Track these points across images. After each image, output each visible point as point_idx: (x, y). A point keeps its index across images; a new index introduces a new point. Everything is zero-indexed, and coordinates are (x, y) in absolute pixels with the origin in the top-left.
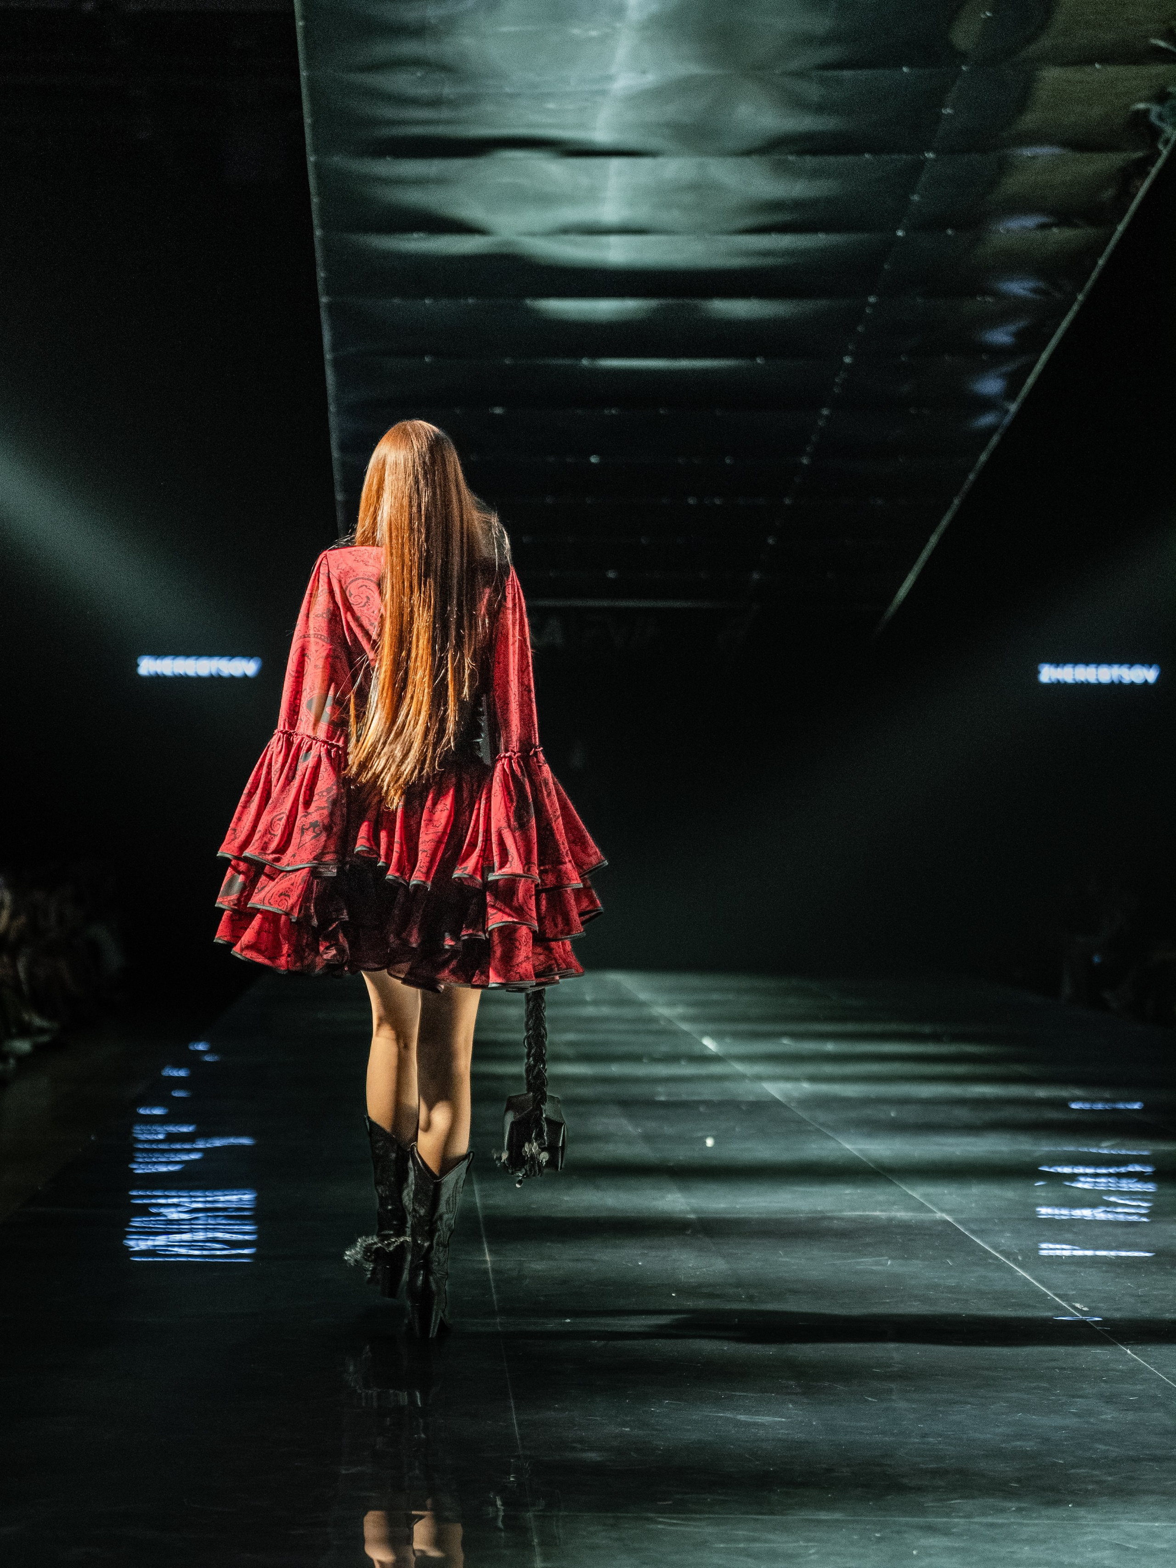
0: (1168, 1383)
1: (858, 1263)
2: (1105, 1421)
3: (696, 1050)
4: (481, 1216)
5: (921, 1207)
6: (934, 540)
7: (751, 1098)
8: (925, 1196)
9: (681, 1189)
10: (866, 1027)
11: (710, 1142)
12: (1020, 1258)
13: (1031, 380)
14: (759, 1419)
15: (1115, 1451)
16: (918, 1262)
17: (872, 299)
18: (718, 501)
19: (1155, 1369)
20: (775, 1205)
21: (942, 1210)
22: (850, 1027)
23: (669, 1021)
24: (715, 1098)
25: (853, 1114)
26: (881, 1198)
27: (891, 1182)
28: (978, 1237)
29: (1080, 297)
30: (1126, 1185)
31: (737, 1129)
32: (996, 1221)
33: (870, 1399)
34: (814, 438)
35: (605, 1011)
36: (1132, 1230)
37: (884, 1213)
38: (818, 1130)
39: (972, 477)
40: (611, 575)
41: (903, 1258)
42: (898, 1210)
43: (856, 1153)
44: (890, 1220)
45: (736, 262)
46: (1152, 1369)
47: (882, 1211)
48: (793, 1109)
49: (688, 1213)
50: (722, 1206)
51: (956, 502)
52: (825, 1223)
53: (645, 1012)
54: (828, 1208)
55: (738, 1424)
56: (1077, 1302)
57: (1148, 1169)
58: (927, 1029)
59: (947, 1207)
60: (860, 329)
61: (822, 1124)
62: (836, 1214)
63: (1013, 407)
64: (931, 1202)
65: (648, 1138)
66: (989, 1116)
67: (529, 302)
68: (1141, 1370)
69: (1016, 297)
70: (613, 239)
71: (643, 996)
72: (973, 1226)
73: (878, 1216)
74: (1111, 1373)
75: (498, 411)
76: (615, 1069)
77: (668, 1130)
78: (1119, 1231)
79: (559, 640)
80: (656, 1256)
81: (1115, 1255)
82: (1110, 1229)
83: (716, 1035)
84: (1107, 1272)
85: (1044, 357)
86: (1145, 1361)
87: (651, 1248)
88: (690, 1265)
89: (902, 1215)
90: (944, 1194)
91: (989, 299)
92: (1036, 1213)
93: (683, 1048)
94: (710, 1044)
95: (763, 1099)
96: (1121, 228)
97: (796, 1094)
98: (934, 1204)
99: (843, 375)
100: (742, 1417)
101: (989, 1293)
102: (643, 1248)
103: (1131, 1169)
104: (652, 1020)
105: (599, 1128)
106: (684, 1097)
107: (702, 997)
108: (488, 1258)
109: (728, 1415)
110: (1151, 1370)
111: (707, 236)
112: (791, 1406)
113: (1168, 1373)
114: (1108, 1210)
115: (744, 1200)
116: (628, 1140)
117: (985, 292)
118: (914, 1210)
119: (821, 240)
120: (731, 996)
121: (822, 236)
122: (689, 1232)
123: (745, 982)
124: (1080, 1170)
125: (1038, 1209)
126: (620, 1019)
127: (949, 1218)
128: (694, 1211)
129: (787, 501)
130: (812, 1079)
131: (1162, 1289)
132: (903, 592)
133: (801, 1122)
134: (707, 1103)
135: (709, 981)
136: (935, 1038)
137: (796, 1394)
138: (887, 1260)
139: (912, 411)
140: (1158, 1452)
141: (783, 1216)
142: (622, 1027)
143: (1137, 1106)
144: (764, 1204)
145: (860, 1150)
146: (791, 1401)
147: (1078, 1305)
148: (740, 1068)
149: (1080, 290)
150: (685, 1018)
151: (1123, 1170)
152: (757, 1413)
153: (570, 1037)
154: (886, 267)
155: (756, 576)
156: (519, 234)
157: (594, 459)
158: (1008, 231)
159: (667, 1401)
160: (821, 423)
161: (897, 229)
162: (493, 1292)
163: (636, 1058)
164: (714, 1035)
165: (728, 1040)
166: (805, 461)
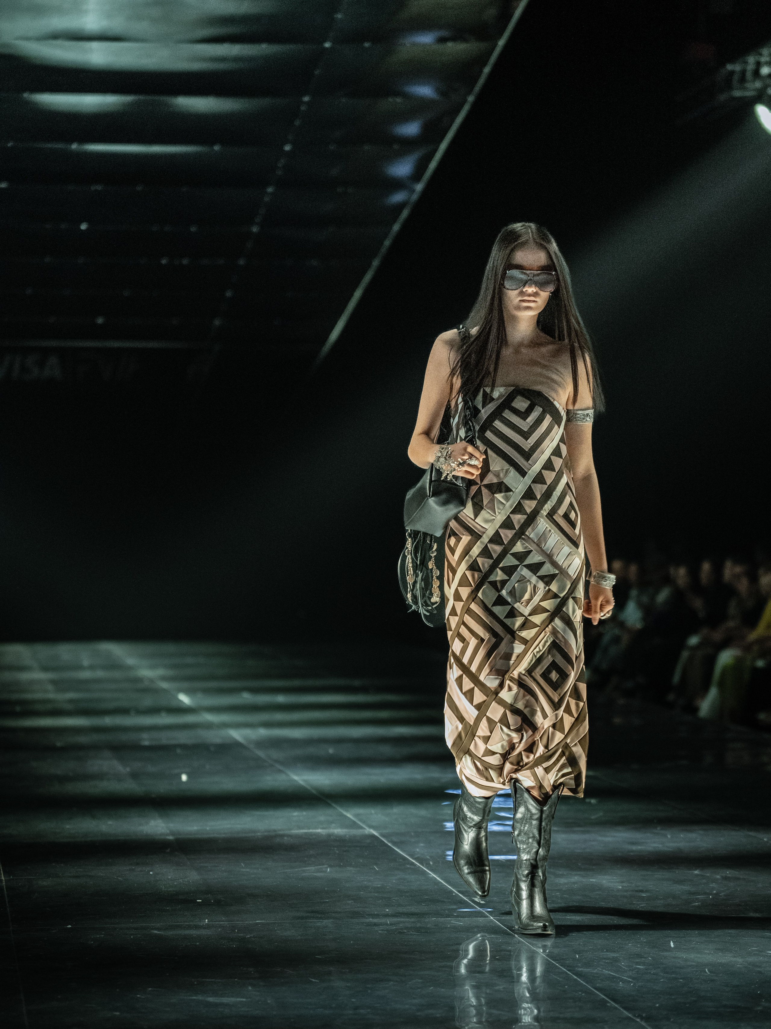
0: (547, 960)
1: (304, 871)
2: (498, 991)
3: (174, 704)
5: (354, 825)
6: (358, 294)
7: (218, 741)
8: (356, 816)
9: (161, 817)
10: (310, 682)
11: (184, 778)
12: (431, 863)
13: (433, 165)
14: (225, 1000)
16: (351, 868)
17: (306, 99)
18: (185, 262)
20: (239, 826)
21: (371, 827)
22: (297, 683)
23: (151, 681)
24: (189, 742)
25: (299, 752)
26: (322, 818)
27: (329, 805)
28: (398, 848)
29: (471, 99)
31: (208, 767)
32: (412, 834)
33: (313, 980)
34: (261, 211)
35: (100, 674)
37: (324, 830)
38: (272, 766)
39: (387, 243)
40: (100, 321)
41: (340, 866)
42: (335, 828)
43: (302, 783)
44: (329, 835)
45: (196, 66)
47: (323, 828)
48: (251, 749)
49: (167, 835)
50: (195, 828)
51: (376, 263)
52: (278, 840)
53: (132, 674)
54: (279, 828)
55: (208, 1004)
58: (357, 683)
59: (374, 824)
60: (297, 123)
61: (275, 761)
62: (287, 832)
63: (419, 187)
64: (361, 820)
65: (135, 776)
66: (406, 751)
67: (25, 95)
68: (526, 949)
69: (423, 98)
70: (95, 45)
71: (130, 661)
72: (395, 839)
73: (319, 833)
74: (503, 953)
75: (3, 185)
76: (108, 721)
77: (151, 768)
79: (57, 373)
80: (141, 871)
81: (504, 859)
82: (501, 838)
83: (190, 692)
84: (499, 872)
85: (443, 146)
86: (529, 943)
87: (137, 864)
88: (170, 877)
89: (338, 831)
90: (371, 814)
91: (399, 100)
92: (444, 827)
93: (163, 703)
94: (184, 699)
95: (228, 742)
96: (501, 43)
97: (255, 738)
98: (364, 822)
99: (284, 160)
100: (211, 999)
101: (407, 892)
102: (131, 864)
104: (138, 680)
105: (96, 768)
106: (164, 742)
107: (178, 661)
108: (3, 878)
109: (200, 998)
110: (534, 949)
111: (172, 44)
112: (250, 988)
114: (499, 823)
115: (212, 823)
116: (119, 778)
117: (396, 94)
118: (347, 827)
119: (263, 49)
120: (201, 660)
121: (264, 46)
122: (168, 850)
123: (213, 648)
125: (445, 824)
126: (111, 681)
127: (375, 833)
128: (172, 833)
129: (242, 262)
130: (267, 725)
132: (334, 335)
133: (258, 759)
134: (184, 747)
135: (183, 648)
136: (363, 690)
137: (253, 978)
138: (327, 868)
139: (340, 190)
141: (244, 835)
144: (229, 826)
145: (304, 781)
146: (251, 984)
148: (210, 717)
149: (470, 92)
150: (164, 678)
153: (71, 695)
154: (317, 72)
155: (217, 322)
156: (17, 39)
157: (84, 227)
158: (414, 44)
159: (150, 989)
160: (266, 199)
161: (325, 41)
162: (7, 905)
163: (124, 711)
164: (188, 692)
165: (200, 695)
166: (255, 229)
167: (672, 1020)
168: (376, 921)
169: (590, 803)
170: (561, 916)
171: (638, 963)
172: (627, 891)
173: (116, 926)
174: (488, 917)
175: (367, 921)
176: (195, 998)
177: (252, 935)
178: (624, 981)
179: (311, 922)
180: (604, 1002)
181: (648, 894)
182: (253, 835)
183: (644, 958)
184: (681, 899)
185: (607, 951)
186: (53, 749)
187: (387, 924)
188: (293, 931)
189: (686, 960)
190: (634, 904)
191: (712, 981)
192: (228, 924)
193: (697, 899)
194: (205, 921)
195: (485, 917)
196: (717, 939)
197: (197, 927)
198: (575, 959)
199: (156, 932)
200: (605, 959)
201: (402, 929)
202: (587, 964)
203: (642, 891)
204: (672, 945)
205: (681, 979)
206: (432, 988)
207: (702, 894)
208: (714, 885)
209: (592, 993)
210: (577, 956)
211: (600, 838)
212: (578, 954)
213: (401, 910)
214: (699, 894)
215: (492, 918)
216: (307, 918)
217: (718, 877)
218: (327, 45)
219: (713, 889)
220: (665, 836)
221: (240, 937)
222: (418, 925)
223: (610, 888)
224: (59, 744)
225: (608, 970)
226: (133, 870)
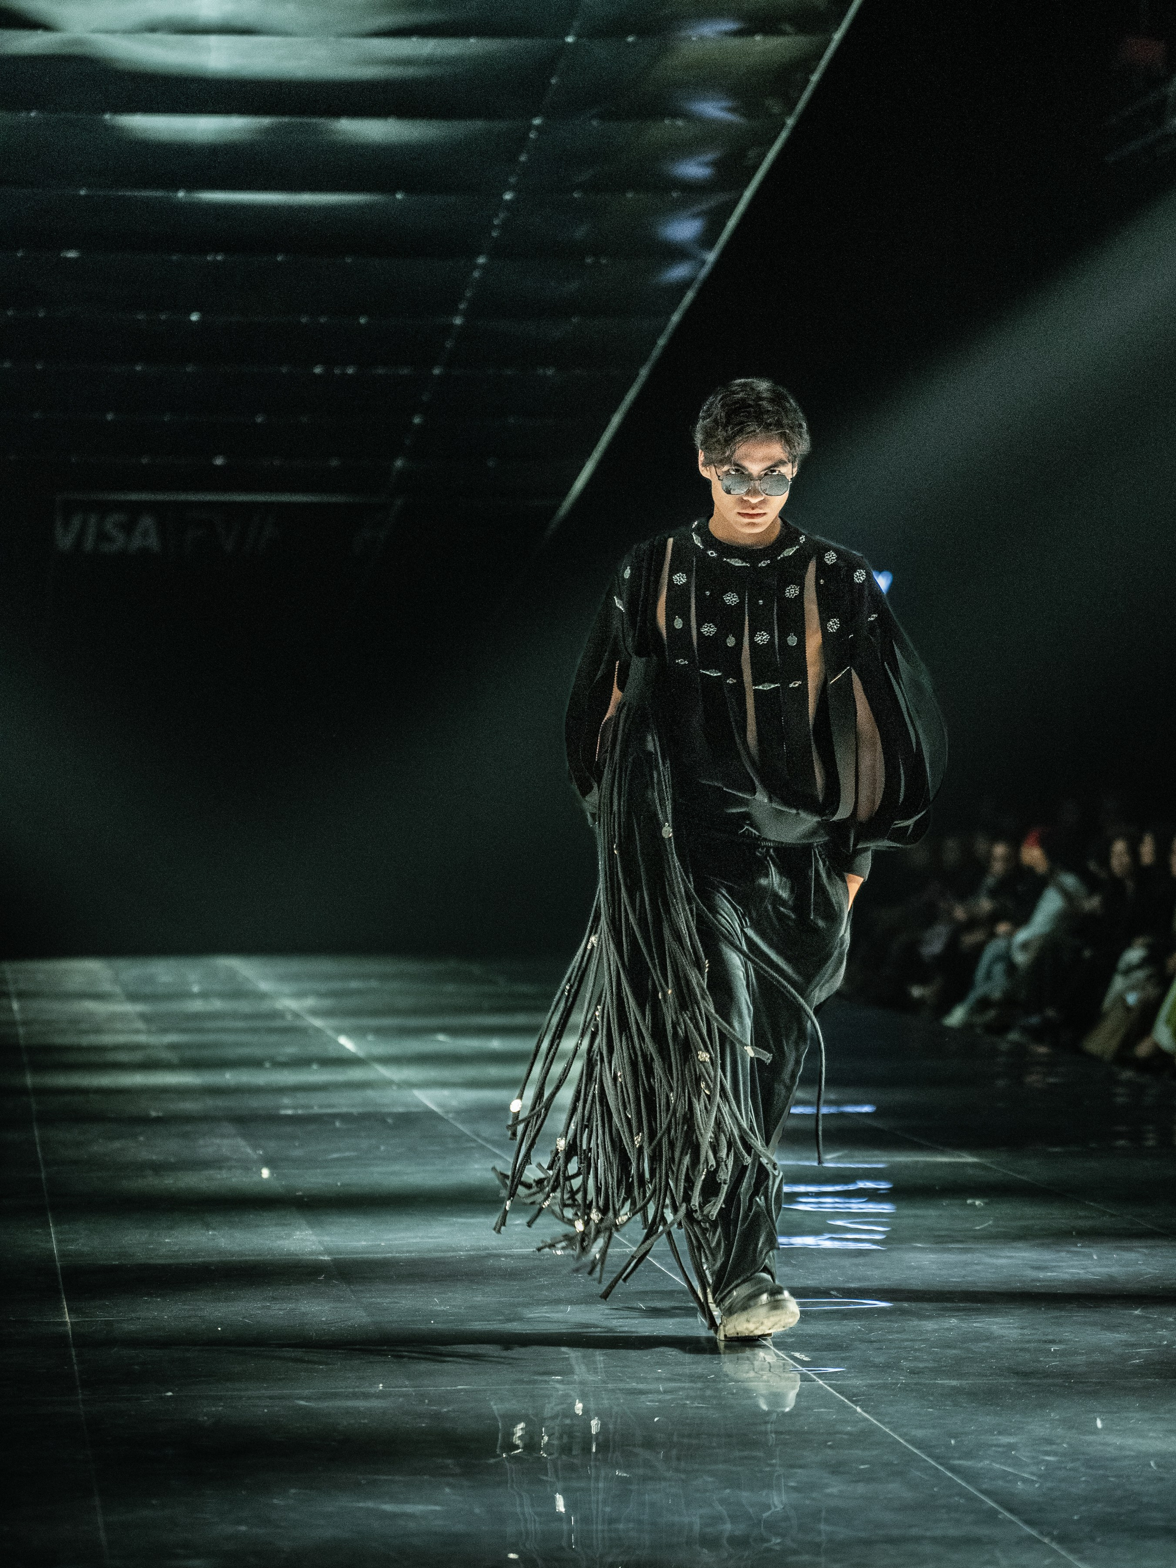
0: (905, 1447)
1: (531, 1310)
2: (830, 1496)
3: (332, 1052)
4: (58, 1264)
6: (616, 420)
7: (401, 1110)
9: (311, 1225)
13: (732, 223)
14: (409, 1508)
15: (843, 1533)
16: (604, 1307)
17: (537, 121)
18: (350, 371)
19: (891, 1430)
20: (429, 1241)
22: (520, 1019)
23: (296, 1015)
24: (354, 1111)
29: (790, 122)
30: (857, 1206)
31: (382, 1148)
34: (468, 294)
35: (217, 1005)
36: (861, 1260)
38: (482, 1147)
39: (662, 342)
40: (219, 461)
41: (587, 1302)
45: (368, 72)
46: (887, 1430)
48: (451, 1120)
49: (320, 1254)
50: (364, 1243)
52: (491, 1262)
53: (265, 1006)
54: (493, 1243)
55: (385, 1515)
56: (797, 1351)
57: (884, 1186)
60: (523, 158)
61: (486, 1140)
62: (504, 1250)
63: (711, 257)
67: (107, 117)
68: (872, 1431)
69: (713, 121)
70: (213, 40)
71: (264, 986)
74: (838, 1437)
75: (72, 254)
76: (229, 1077)
78: (847, 1262)
79: (153, 542)
82: (836, 1260)
83: (354, 1032)
85: (748, 194)
86: (878, 1420)
87: (274, 1298)
88: (324, 1319)
91: (680, 123)
93: (314, 1050)
94: (347, 1044)
95: (413, 1110)
97: (454, 1103)
99: (502, 215)
100: (388, 1507)
102: (265, 1299)
103: (861, 1185)
104: (276, 1015)
105: (210, 1150)
106: (316, 1110)
107: (337, 985)
108: (68, 1319)
109: (370, 1504)
110: (885, 1432)
111: (332, 39)
112: (447, 1490)
113: (906, 1434)
114: (834, 1236)
115: (390, 1236)
117: (676, 114)
119: (472, 46)
120: (374, 984)
121: (474, 41)
122: (322, 1277)
123: (388, 966)
124: (802, 1189)
126: (235, 1015)
128: (328, 1252)
130: (473, 1084)
131: (898, 1332)
132: (579, 484)
133: (459, 1137)
134: (345, 1117)
135: (348, 965)
137: (453, 1475)
138: (567, 1305)
139: (588, 260)
140: (895, 1532)
141: (438, 1254)
142: (240, 1024)
143: (867, 1109)
144: (415, 1241)
146: (449, 1485)
147: (797, 1355)
148: (385, 1072)
149: (791, 113)
150: (316, 1012)
151: (851, 1187)
152: (407, 1501)
153: (172, 1038)
154: (553, 81)
155: (399, 463)
156: (94, 31)
157: (194, 317)
158: (701, 38)
159: (293, 1491)
160: (476, 274)
161: (568, 34)
162: (75, 1361)
163: (255, 1063)
164: (351, 1032)
165: (370, 1038)
166: (458, 321)
167: (1099, 1540)
168: (641, 1386)
169: (973, 1205)
170: (927, 1379)
171: (1047, 1453)
172: (1029, 1342)
173: (242, 1393)
174: (814, 1381)
175: (628, 1386)
176: (361, 1505)
177: (450, 1409)
178: (1025, 1480)
179: (541, 1389)
180: (993, 1513)
181: (1063, 1347)
182: (452, 1254)
183: (1058, 1444)
184: (1113, 1353)
185: (1000, 1433)
186: (145, 1121)
187: (658, 1392)
188: (514, 1402)
189: (1121, 1448)
190: (1041, 1361)
191: (1161, 1479)
192: (414, 1391)
193: (1137, 1353)
194: (379, 1387)
195: (811, 1381)
196: (1168, 1416)
197: (366, 1396)
198: (948, 1446)
199: (302, 1403)
200: (995, 1446)
201: (682, 1399)
202: (968, 1455)
203: (1053, 1342)
204: (1099, 1424)
205: (1112, 1476)
206: (728, 1491)
207: (1146, 1347)
208: (1164, 1332)
209: (974, 1499)
210: (953, 1442)
211: (988, 1260)
212: (955, 1438)
213: (679, 1370)
214: (1140, 1346)
215: (821, 1382)
216: (535, 1382)
217: (1171, 1319)
218: (570, 39)
219: (1163, 1338)
220: (1090, 1256)
221: (432, 1410)
222: (708, 1393)
223: (1003, 1337)
224: (154, 1114)
225: (1001, 1463)
226: (268, 1308)
